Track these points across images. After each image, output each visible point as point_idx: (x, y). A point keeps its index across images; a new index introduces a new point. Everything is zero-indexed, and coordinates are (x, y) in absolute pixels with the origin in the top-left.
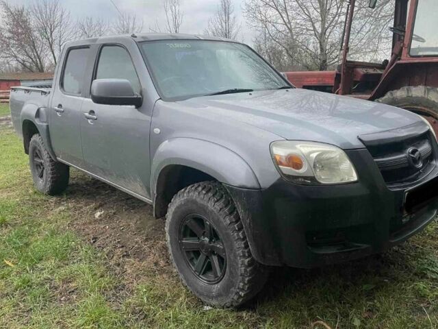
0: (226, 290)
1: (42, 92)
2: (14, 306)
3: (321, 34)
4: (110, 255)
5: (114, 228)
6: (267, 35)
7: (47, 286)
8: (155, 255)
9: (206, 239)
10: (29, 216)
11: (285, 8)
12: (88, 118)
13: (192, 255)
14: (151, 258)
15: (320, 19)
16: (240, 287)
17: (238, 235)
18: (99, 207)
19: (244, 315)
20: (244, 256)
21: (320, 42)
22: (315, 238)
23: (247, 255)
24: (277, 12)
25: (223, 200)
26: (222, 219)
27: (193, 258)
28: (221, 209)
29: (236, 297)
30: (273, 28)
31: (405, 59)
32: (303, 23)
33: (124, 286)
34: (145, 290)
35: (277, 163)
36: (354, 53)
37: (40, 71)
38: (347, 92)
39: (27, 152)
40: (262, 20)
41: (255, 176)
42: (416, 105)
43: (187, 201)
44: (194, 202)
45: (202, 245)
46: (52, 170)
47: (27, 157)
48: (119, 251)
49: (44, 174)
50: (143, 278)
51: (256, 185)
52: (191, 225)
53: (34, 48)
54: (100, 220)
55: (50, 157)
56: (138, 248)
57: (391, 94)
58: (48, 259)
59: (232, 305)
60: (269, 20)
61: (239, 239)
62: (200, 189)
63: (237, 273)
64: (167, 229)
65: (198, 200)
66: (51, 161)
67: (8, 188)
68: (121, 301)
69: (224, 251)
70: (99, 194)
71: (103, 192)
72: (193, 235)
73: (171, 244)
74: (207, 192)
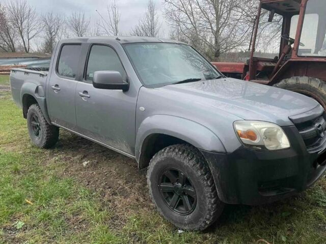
0: (196, 220)
1: (41, 74)
2: (42, 235)
3: (216, 32)
4: (103, 194)
5: (100, 174)
6: (180, 31)
7: (63, 218)
8: (135, 193)
9: (179, 184)
10: (33, 164)
11: (192, 13)
12: (82, 96)
13: (167, 195)
14: (132, 196)
15: (216, 21)
16: (207, 218)
17: (207, 183)
18: (84, 157)
19: (208, 236)
20: (211, 197)
21: (216, 38)
22: (262, 186)
23: (213, 196)
24: (187, 15)
25: (195, 159)
26: (195, 172)
27: (168, 197)
28: (194, 165)
29: (203, 225)
30: (184, 26)
31: (293, 58)
32: (204, 23)
33: (118, 217)
34: (135, 220)
35: (239, 136)
36: (238, 46)
37: (12, 51)
38: (252, 78)
39: (25, 117)
40: (176, 21)
41: (222, 144)
42: (302, 89)
43: (167, 159)
44: (173, 159)
45: (177, 188)
46: (47, 131)
47: (26, 121)
48: (108, 191)
49: (40, 133)
50: (131, 211)
51: (223, 151)
52: (168, 174)
53: (8, 34)
54: (88, 167)
55: (46, 121)
56: (121, 189)
57: (285, 81)
58: (56, 198)
59: (199, 230)
60: (181, 20)
61: (208, 186)
62: (177, 150)
63: (205, 209)
64: (148, 176)
65: (176, 158)
66: (47, 124)
67: (11, 143)
68: (119, 228)
69: (195, 193)
70: (80, 147)
71: (83, 146)
72: (168, 181)
73: (152, 187)
74: (183, 153)
